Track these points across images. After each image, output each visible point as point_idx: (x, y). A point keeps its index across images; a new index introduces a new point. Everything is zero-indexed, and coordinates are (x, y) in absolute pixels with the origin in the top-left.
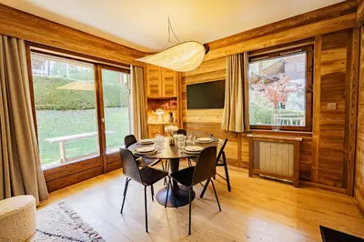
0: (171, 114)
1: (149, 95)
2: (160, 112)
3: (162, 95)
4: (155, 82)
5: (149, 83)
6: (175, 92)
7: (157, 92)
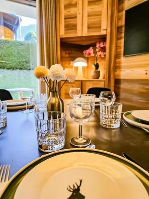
0: (97, 66)
1: (62, 33)
2: (80, 63)
3: (82, 31)
4: (73, 11)
5: (63, 12)
6: (104, 26)
7: (74, 27)
